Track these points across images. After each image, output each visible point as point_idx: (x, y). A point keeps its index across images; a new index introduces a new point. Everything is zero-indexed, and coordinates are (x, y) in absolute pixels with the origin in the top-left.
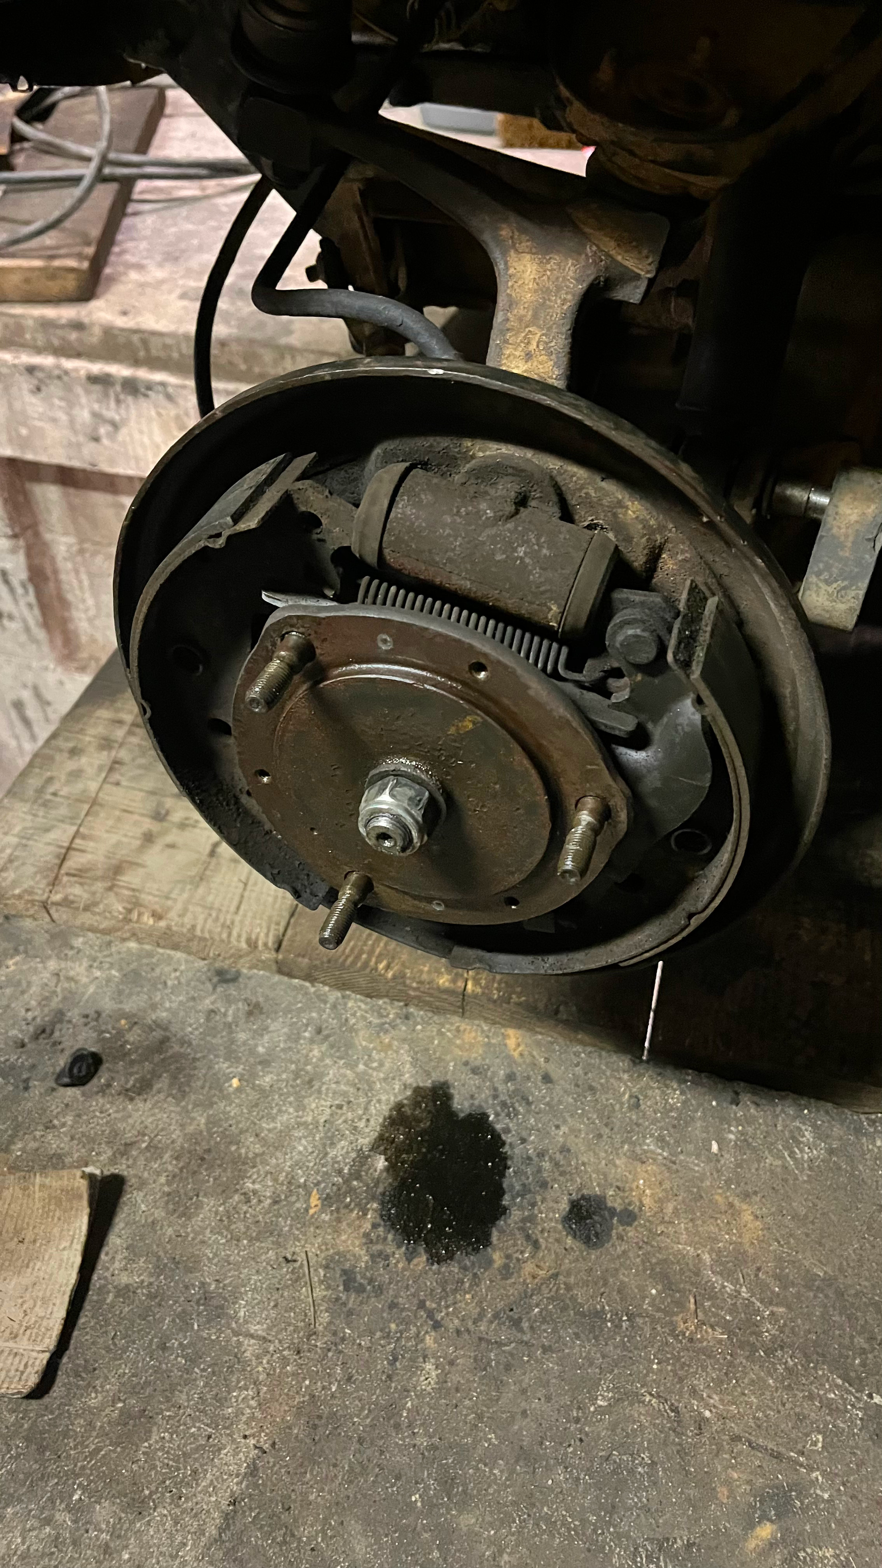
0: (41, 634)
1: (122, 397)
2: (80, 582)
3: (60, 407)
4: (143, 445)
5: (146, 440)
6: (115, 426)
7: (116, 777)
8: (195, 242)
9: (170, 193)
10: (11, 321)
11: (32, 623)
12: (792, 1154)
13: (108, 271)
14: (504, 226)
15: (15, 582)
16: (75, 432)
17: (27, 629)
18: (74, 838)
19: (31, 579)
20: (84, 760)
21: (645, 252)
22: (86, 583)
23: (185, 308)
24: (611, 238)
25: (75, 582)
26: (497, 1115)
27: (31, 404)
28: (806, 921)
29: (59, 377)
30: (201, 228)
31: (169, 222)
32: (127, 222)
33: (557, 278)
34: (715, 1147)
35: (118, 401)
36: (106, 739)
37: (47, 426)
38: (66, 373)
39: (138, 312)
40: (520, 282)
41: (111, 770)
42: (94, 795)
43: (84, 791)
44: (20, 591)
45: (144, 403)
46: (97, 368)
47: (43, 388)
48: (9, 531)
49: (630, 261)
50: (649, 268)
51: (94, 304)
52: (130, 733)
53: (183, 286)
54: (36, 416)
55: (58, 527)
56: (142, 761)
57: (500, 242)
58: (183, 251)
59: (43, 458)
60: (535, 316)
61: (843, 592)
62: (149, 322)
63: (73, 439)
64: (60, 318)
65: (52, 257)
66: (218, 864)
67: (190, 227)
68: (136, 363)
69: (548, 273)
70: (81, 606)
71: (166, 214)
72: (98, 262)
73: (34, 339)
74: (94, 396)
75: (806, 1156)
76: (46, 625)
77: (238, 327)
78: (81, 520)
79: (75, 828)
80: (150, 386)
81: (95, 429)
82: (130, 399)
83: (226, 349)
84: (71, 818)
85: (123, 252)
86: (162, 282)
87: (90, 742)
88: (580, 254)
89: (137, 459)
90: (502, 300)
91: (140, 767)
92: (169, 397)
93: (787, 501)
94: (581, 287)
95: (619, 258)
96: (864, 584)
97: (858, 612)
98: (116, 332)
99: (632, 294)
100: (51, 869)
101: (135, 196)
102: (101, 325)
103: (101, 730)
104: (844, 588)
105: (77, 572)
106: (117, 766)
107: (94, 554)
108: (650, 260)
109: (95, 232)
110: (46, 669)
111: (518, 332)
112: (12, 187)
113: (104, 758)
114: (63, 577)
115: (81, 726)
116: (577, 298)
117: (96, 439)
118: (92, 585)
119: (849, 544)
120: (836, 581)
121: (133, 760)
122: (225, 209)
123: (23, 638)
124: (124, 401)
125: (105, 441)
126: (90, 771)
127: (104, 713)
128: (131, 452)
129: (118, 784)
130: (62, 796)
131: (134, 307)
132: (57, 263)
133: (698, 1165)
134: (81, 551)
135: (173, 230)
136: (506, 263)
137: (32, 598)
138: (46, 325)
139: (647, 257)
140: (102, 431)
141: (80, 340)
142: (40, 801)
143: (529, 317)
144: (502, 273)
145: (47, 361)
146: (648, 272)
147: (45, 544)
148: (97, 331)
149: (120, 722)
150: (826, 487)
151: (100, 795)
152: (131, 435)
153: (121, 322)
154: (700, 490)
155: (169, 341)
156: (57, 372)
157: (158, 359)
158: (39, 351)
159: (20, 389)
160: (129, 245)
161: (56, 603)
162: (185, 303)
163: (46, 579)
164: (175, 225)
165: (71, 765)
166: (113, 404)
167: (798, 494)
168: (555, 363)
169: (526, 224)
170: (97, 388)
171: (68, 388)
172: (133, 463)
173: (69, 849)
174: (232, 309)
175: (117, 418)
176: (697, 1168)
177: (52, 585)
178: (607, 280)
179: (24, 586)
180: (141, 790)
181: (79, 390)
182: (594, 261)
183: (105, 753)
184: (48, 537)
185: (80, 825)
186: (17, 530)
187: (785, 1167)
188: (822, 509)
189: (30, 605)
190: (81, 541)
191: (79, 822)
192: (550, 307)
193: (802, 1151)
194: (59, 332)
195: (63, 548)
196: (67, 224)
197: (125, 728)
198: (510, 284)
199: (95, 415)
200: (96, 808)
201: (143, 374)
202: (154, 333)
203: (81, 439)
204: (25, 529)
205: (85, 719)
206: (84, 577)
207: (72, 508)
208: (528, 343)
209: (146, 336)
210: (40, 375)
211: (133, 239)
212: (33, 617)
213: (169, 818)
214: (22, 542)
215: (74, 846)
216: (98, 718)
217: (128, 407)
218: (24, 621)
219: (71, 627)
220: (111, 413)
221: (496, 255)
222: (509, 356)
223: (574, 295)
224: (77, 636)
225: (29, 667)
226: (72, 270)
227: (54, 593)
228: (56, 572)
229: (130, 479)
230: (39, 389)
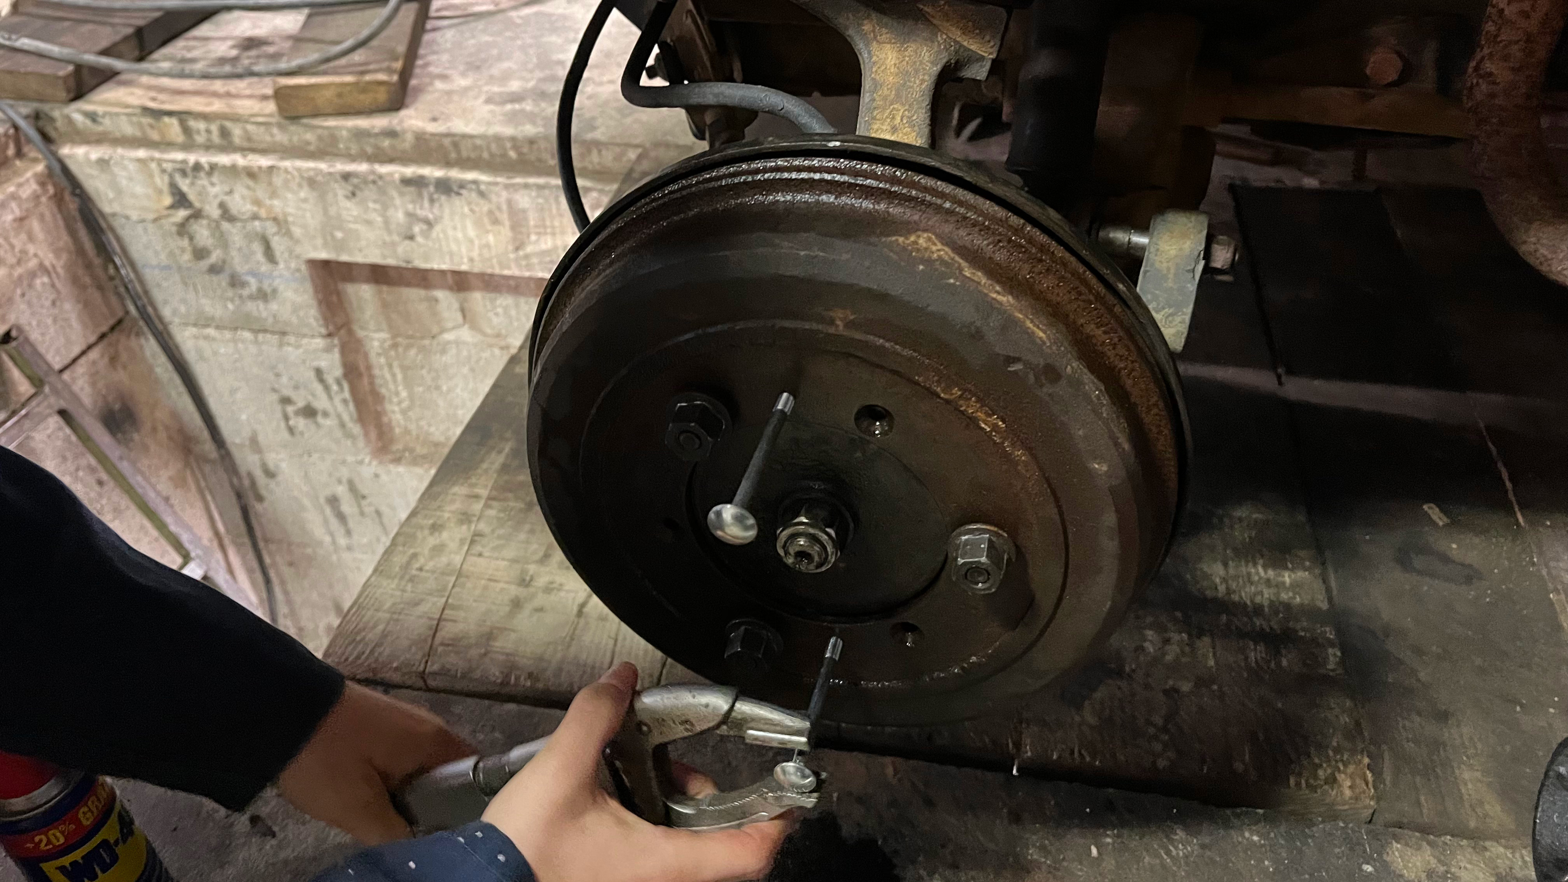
0: (357, 429)
1: (436, 196)
2: (394, 376)
3: (375, 210)
4: (456, 240)
5: (460, 235)
6: (429, 224)
7: (478, 548)
8: (495, 52)
9: (465, 9)
10: (326, 132)
11: (346, 417)
12: (1168, 853)
13: (413, 82)
14: (865, 22)
15: (330, 379)
16: (389, 232)
17: (342, 425)
18: (443, 609)
19: (346, 375)
20: (445, 535)
21: (987, 38)
22: (399, 377)
23: (492, 112)
24: (957, 27)
25: (388, 376)
26: (885, 839)
27: (347, 209)
28: (1149, 633)
29: (374, 182)
30: (499, 39)
31: (468, 35)
32: (427, 37)
33: (915, 62)
34: (1094, 851)
35: (432, 201)
36: (465, 514)
37: (361, 228)
38: (381, 177)
39: (448, 118)
40: (883, 68)
41: (472, 542)
42: (459, 566)
43: (449, 565)
44: (335, 388)
45: (457, 201)
46: (410, 171)
47: (358, 193)
48: (323, 331)
49: (973, 45)
50: (991, 50)
51: (403, 113)
52: (487, 506)
53: (487, 92)
54: (351, 219)
55: (372, 325)
56: (501, 532)
57: (864, 36)
58: (485, 61)
59: (359, 259)
60: (898, 96)
61: (1170, 318)
62: (459, 126)
63: (387, 239)
64: (373, 127)
65: (363, 73)
66: (587, 623)
67: (490, 39)
68: (448, 164)
69: (907, 59)
70: (395, 400)
71: (464, 28)
72: (406, 74)
73: (348, 148)
74: (408, 198)
75: (1181, 854)
76: (361, 419)
77: (545, 126)
78: (394, 316)
79: (444, 600)
80: (462, 185)
81: (410, 228)
82: (443, 198)
83: (535, 146)
84: (438, 591)
85: (426, 65)
86: (466, 90)
87: (449, 518)
88: (933, 42)
89: (451, 254)
90: (867, 84)
91: (499, 537)
92: (482, 194)
93: (1110, 243)
94: (937, 69)
95: (965, 43)
96: (1189, 310)
97: (1185, 335)
98: (427, 137)
99: (979, 71)
100: (425, 640)
101: (432, 13)
102: (414, 132)
103: (457, 506)
104: (1171, 315)
105: (390, 366)
106: (476, 538)
107: (408, 347)
108: (992, 44)
109: (402, 48)
110: (361, 462)
111: (884, 109)
112: (315, 10)
113: (464, 531)
114: (376, 372)
115: (438, 503)
116: (933, 78)
117: (411, 238)
118: (405, 378)
119: (1171, 276)
120: (1164, 308)
121: (493, 531)
122: (519, 21)
123: (338, 434)
124: (438, 199)
125: (420, 239)
126: (453, 546)
127: (460, 490)
128: (445, 249)
129: (480, 555)
130: (427, 571)
131: (442, 113)
132: (368, 78)
133: (1081, 870)
134: (395, 346)
135: (472, 41)
136: (869, 53)
137: (347, 394)
138: (360, 134)
139: (989, 41)
140: (417, 229)
141: (393, 147)
142: (407, 577)
143: (892, 96)
144: (867, 61)
145: (363, 167)
146: (990, 54)
147: (359, 341)
148: (409, 137)
149: (477, 497)
150: (1144, 228)
151: (464, 566)
152: (444, 232)
153: (432, 128)
154: (1067, 229)
155: (478, 142)
156: (371, 177)
157: (468, 159)
158: (353, 159)
159: (336, 195)
160: (432, 58)
161: (370, 399)
162: (492, 107)
163: (360, 375)
164: (473, 37)
165: (432, 541)
166: (426, 204)
167: (1120, 236)
168: (918, 134)
169: (885, 20)
170: (412, 189)
171: (382, 192)
172: (447, 259)
173: (439, 620)
174: (536, 110)
175: (431, 216)
176: (1080, 873)
177: (366, 380)
178: (957, 62)
179: (339, 383)
180: (503, 559)
181: (394, 193)
182: (945, 46)
183: (464, 527)
184: (361, 334)
185: (448, 598)
186: (331, 328)
187: (1163, 866)
188: (1143, 248)
189: (345, 401)
190: (394, 337)
191: (447, 594)
192: (912, 87)
193: (1176, 848)
194: (372, 140)
195: (376, 344)
196: (375, 43)
197: (482, 502)
198: (874, 70)
199: (410, 215)
200: (462, 580)
201: (455, 174)
202: (465, 136)
203: (396, 238)
204: (339, 329)
205: (442, 497)
206: (397, 371)
207: (385, 305)
208: (893, 118)
209: (457, 140)
210: (355, 181)
211: (435, 53)
212: (348, 413)
213: (533, 583)
214: (336, 341)
215: (443, 616)
216: (454, 494)
217: (441, 206)
218: (339, 416)
219: (385, 420)
220: (425, 211)
221: (860, 46)
222: (877, 130)
223: (930, 76)
224: (391, 429)
225: (344, 462)
226: (381, 83)
227: (367, 388)
228: (369, 368)
229: (443, 272)
230: (354, 194)
